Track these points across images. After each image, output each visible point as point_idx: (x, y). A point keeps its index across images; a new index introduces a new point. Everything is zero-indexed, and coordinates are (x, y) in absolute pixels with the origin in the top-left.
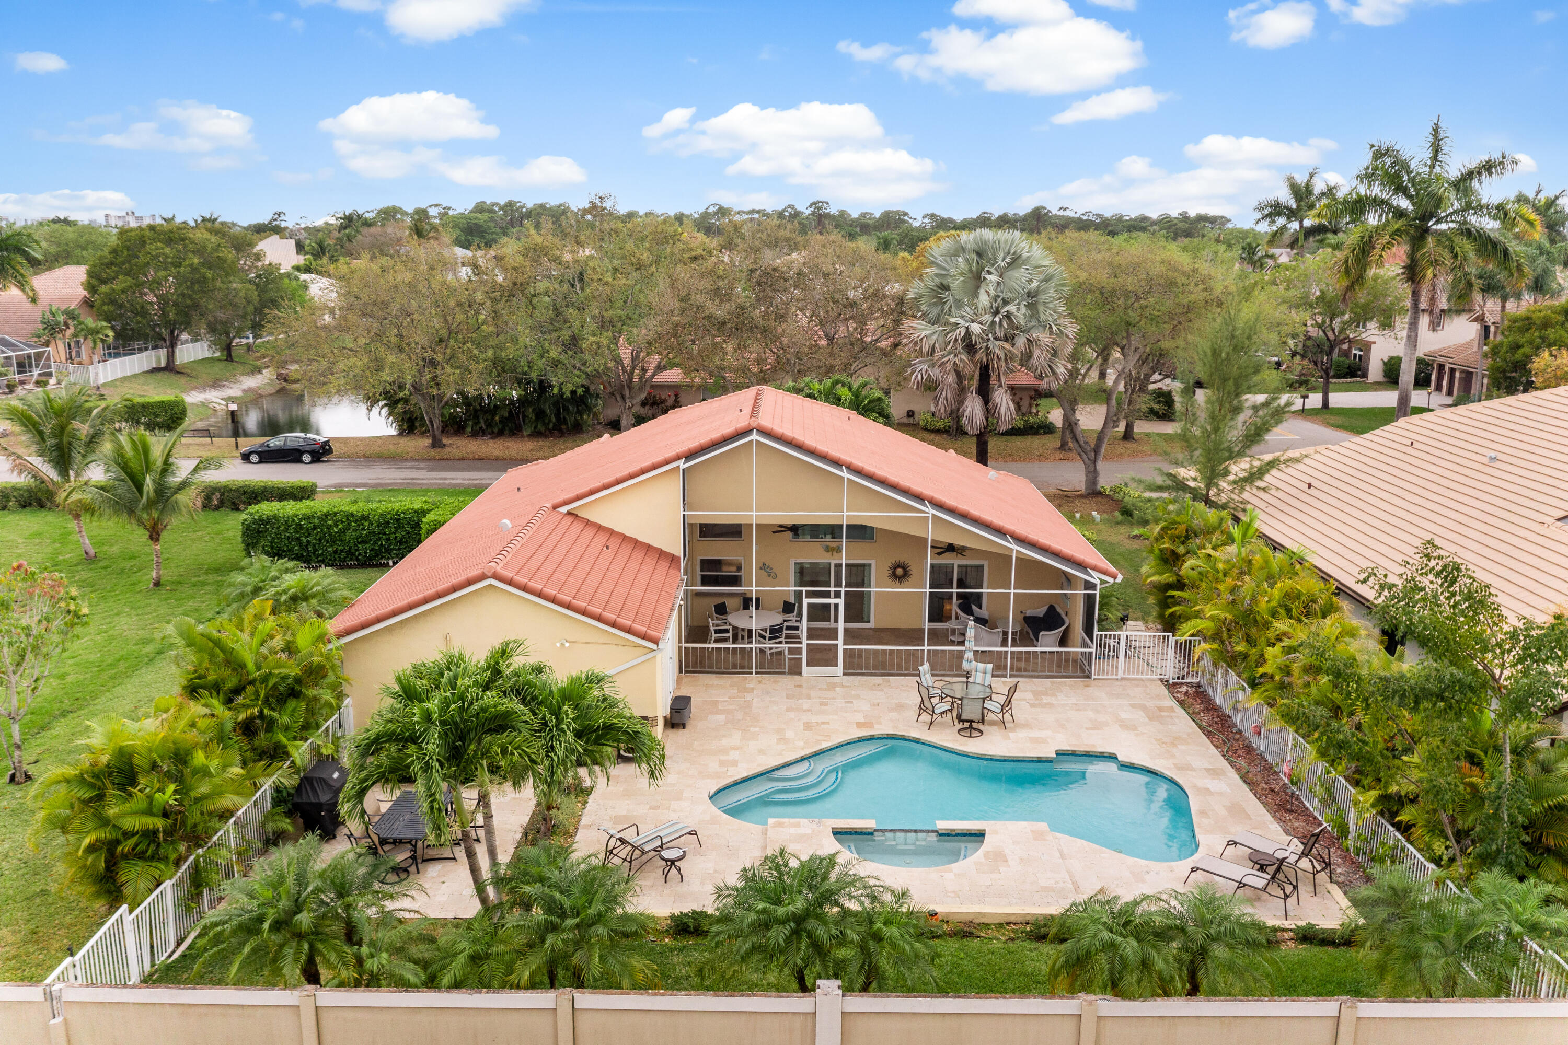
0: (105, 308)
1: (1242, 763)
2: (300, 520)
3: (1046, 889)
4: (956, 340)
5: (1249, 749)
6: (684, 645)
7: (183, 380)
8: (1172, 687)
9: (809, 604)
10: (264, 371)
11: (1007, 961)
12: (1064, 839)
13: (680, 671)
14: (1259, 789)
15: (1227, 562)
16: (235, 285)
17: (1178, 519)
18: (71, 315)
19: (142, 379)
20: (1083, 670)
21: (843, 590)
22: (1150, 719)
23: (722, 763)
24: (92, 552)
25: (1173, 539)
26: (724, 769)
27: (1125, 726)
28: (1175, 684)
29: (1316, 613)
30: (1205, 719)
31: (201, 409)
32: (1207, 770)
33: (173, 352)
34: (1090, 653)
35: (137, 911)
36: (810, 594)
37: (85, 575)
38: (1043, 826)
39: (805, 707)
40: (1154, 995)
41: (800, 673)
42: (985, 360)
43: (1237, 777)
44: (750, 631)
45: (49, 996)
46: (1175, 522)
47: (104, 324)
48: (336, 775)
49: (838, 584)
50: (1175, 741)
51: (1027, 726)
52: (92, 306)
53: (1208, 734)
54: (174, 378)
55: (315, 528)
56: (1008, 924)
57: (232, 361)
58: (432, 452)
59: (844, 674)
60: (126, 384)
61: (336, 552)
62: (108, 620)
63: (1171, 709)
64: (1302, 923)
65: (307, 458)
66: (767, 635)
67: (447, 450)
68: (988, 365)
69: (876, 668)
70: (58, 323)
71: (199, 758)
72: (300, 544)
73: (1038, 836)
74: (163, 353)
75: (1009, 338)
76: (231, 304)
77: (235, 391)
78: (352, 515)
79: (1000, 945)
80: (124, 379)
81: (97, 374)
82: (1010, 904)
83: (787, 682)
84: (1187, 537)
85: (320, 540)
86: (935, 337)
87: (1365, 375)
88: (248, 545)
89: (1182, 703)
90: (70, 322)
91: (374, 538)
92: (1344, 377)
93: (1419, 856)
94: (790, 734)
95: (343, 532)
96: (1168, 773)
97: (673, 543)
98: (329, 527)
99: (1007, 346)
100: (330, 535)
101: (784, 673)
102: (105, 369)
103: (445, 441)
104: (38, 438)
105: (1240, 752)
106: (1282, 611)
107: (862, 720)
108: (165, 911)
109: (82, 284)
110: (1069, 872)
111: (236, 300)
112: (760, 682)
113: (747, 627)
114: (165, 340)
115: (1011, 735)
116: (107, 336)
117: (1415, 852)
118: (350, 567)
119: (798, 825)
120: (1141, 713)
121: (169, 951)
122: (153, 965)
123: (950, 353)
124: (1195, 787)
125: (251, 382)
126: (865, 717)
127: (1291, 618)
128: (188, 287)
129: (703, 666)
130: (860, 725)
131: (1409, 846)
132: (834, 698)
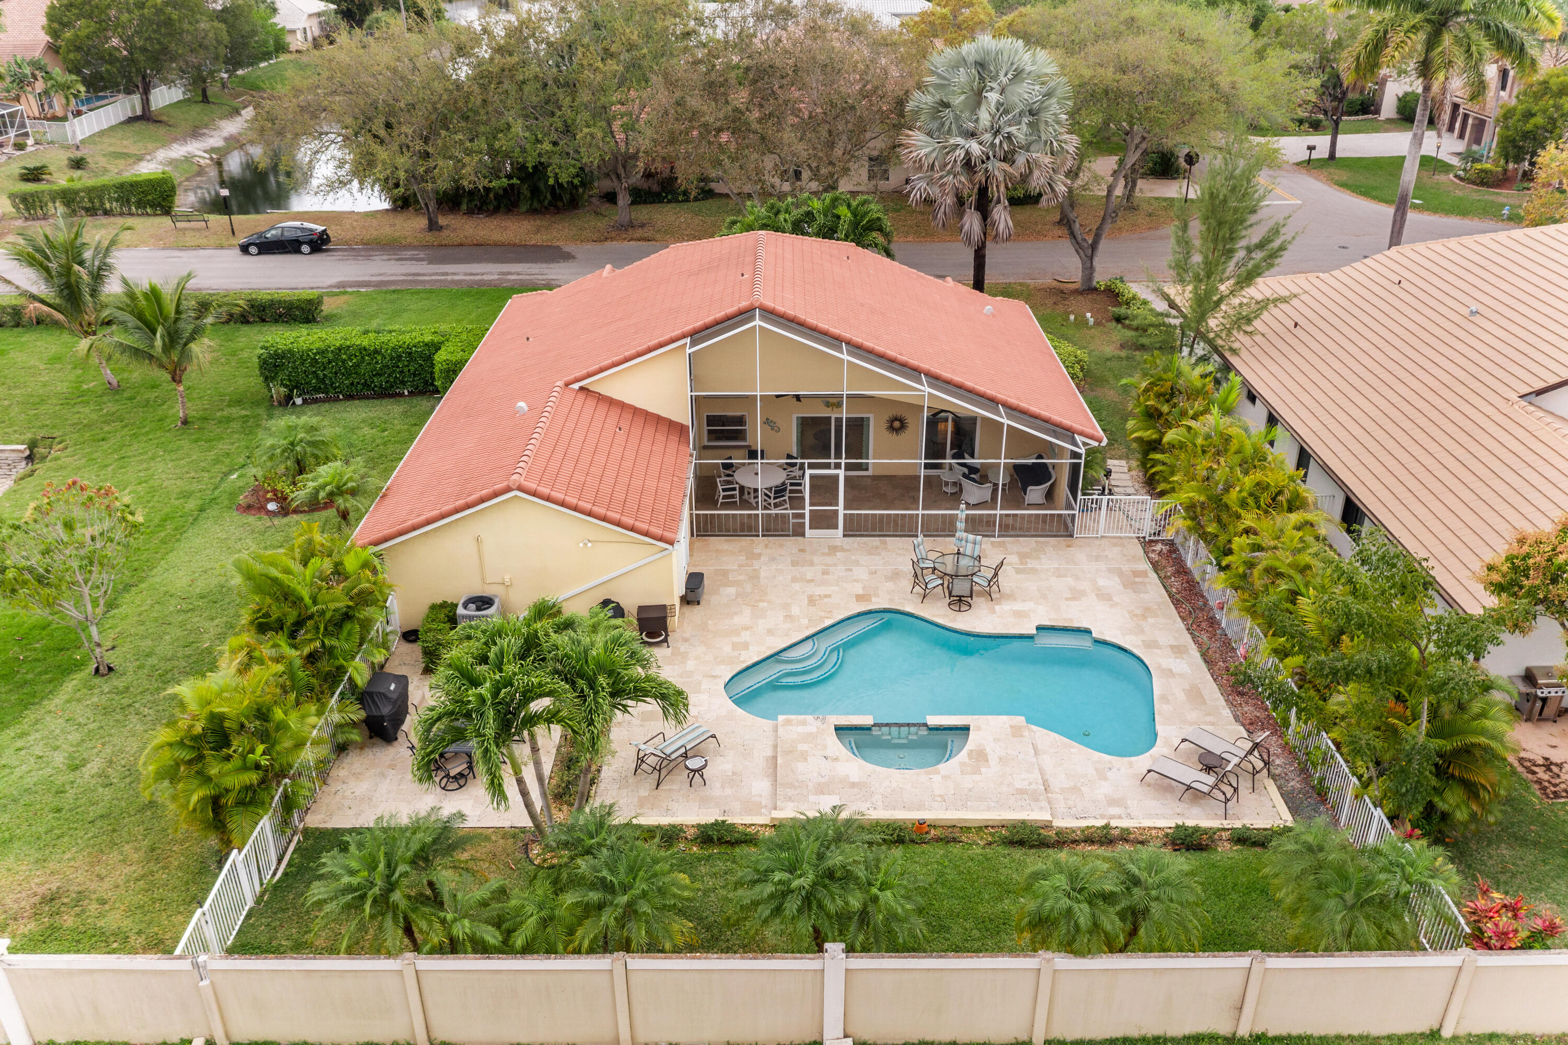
0: (72, 56)
1: (1204, 637)
2: (315, 354)
3: (1021, 792)
4: (955, 161)
5: (1213, 622)
6: (694, 512)
7: (162, 130)
8: (1147, 544)
9: (812, 477)
10: (243, 112)
11: (983, 869)
12: (1038, 731)
13: (692, 535)
14: (1216, 668)
15: (1208, 437)
16: (202, 25)
17: (1164, 376)
18: (36, 65)
19: (120, 134)
20: (1066, 528)
21: (843, 461)
22: (1125, 587)
23: (735, 646)
24: (114, 382)
25: (1159, 396)
26: (736, 654)
27: (1104, 596)
28: (1151, 541)
29: (1282, 506)
30: (1176, 584)
31: (185, 166)
32: (1172, 647)
33: (148, 100)
34: (1074, 515)
35: (245, 851)
36: (811, 466)
37: (111, 407)
38: (1020, 720)
39: (809, 576)
40: (1100, 951)
41: (803, 535)
42: (984, 180)
43: (1198, 655)
44: (756, 490)
45: (196, 965)
46: (1160, 379)
47: (74, 77)
48: (392, 687)
49: (838, 455)
50: (1147, 612)
51: (1011, 597)
52: (57, 52)
53: (1177, 603)
54: (152, 127)
55: (330, 362)
56: (986, 827)
57: (208, 102)
58: (430, 237)
59: (844, 536)
60: (107, 140)
61: (352, 384)
62: (145, 465)
63: (1144, 574)
64: (1238, 824)
65: (305, 248)
66: (772, 495)
67: (445, 233)
68: (987, 188)
69: (874, 530)
70: (26, 76)
71: (278, 714)
72: (317, 377)
73: (1016, 732)
74: (136, 98)
75: (1008, 158)
76: (200, 46)
77: (215, 141)
78: (365, 349)
79: (979, 851)
80: (102, 133)
81: (74, 132)
82: (989, 809)
83: (790, 544)
84: (1172, 395)
85: (336, 373)
86: (934, 155)
87: (1377, 112)
88: (266, 378)
89: (1155, 566)
90: (37, 72)
91: (388, 372)
92: (1356, 114)
93: (1344, 765)
94: (795, 611)
95: (357, 365)
96: (1136, 651)
97: (682, 414)
98: (344, 361)
99: (1005, 166)
100: (345, 368)
101: (788, 536)
102: (81, 123)
103: (442, 221)
104: (45, 275)
105: (1204, 625)
106: (1250, 501)
107: (861, 592)
108: (266, 840)
109: (43, 28)
110: (1042, 773)
111: (206, 42)
112: (766, 546)
113: (753, 486)
114: (137, 87)
115: (997, 608)
116: (79, 92)
117: (1342, 762)
118: (367, 398)
119: (804, 723)
120: (1117, 579)
121: (273, 868)
122: (262, 884)
123: (949, 173)
124: (1159, 667)
125: (231, 127)
126: (864, 588)
127: (1259, 507)
128: (155, 31)
129: (713, 528)
130: (860, 598)
131: (1338, 755)
132: (835, 565)
